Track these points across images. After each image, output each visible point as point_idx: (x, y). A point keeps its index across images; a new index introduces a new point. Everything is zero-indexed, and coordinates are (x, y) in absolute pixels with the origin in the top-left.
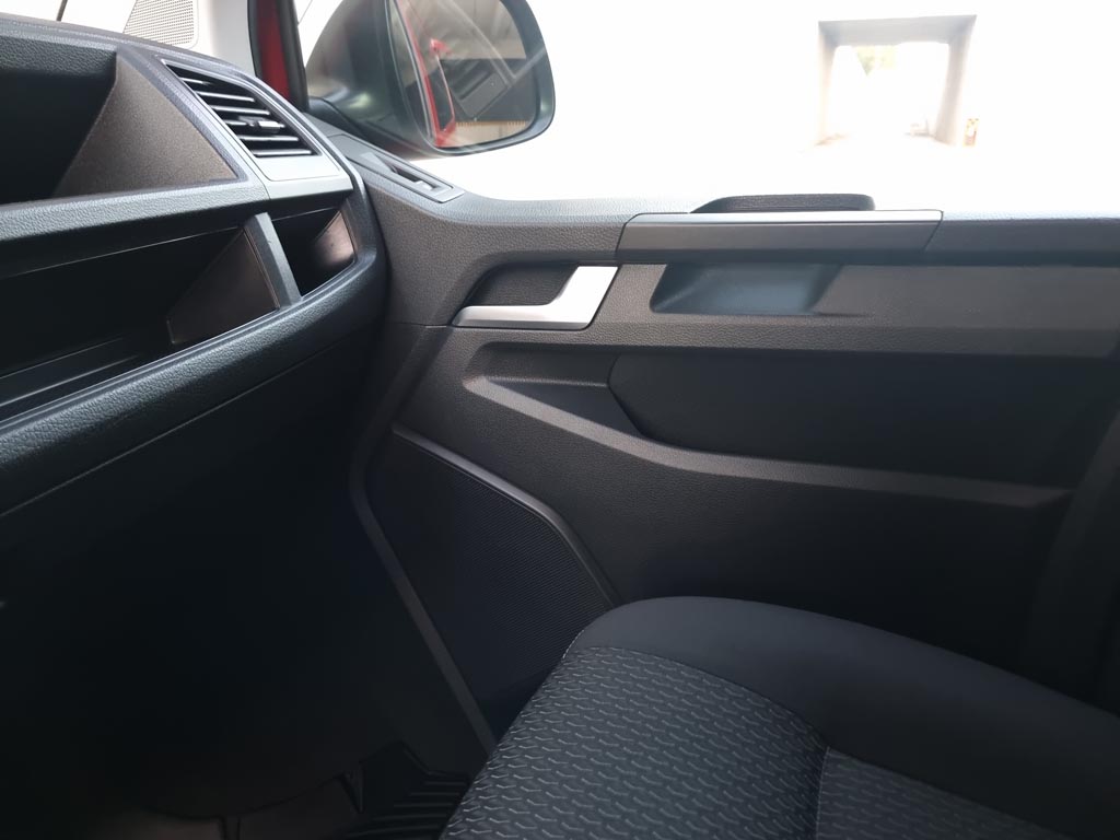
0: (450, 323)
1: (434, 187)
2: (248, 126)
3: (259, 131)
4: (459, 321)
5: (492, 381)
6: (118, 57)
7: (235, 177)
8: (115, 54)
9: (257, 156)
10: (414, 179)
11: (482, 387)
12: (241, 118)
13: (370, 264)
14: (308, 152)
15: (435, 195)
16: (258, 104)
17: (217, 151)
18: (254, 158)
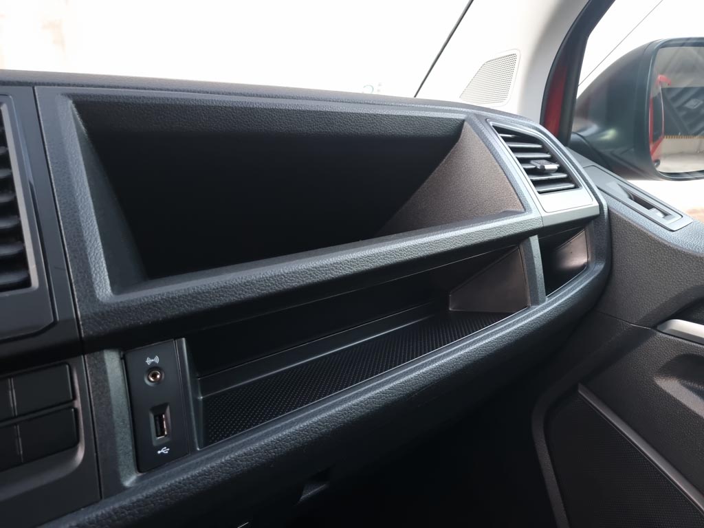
0: (655, 327)
1: (665, 214)
2: (536, 168)
3: (542, 172)
4: (665, 328)
5: (684, 385)
6: (466, 123)
7: (523, 210)
8: (464, 121)
9: (540, 193)
10: (649, 206)
11: (672, 387)
12: (532, 162)
13: (599, 272)
14: (572, 186)
15: (666, 223)
16: (544, 149)
17: (515, 191)
18: (537, 194)
